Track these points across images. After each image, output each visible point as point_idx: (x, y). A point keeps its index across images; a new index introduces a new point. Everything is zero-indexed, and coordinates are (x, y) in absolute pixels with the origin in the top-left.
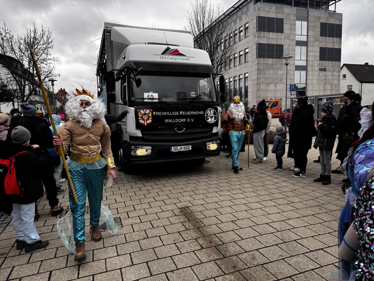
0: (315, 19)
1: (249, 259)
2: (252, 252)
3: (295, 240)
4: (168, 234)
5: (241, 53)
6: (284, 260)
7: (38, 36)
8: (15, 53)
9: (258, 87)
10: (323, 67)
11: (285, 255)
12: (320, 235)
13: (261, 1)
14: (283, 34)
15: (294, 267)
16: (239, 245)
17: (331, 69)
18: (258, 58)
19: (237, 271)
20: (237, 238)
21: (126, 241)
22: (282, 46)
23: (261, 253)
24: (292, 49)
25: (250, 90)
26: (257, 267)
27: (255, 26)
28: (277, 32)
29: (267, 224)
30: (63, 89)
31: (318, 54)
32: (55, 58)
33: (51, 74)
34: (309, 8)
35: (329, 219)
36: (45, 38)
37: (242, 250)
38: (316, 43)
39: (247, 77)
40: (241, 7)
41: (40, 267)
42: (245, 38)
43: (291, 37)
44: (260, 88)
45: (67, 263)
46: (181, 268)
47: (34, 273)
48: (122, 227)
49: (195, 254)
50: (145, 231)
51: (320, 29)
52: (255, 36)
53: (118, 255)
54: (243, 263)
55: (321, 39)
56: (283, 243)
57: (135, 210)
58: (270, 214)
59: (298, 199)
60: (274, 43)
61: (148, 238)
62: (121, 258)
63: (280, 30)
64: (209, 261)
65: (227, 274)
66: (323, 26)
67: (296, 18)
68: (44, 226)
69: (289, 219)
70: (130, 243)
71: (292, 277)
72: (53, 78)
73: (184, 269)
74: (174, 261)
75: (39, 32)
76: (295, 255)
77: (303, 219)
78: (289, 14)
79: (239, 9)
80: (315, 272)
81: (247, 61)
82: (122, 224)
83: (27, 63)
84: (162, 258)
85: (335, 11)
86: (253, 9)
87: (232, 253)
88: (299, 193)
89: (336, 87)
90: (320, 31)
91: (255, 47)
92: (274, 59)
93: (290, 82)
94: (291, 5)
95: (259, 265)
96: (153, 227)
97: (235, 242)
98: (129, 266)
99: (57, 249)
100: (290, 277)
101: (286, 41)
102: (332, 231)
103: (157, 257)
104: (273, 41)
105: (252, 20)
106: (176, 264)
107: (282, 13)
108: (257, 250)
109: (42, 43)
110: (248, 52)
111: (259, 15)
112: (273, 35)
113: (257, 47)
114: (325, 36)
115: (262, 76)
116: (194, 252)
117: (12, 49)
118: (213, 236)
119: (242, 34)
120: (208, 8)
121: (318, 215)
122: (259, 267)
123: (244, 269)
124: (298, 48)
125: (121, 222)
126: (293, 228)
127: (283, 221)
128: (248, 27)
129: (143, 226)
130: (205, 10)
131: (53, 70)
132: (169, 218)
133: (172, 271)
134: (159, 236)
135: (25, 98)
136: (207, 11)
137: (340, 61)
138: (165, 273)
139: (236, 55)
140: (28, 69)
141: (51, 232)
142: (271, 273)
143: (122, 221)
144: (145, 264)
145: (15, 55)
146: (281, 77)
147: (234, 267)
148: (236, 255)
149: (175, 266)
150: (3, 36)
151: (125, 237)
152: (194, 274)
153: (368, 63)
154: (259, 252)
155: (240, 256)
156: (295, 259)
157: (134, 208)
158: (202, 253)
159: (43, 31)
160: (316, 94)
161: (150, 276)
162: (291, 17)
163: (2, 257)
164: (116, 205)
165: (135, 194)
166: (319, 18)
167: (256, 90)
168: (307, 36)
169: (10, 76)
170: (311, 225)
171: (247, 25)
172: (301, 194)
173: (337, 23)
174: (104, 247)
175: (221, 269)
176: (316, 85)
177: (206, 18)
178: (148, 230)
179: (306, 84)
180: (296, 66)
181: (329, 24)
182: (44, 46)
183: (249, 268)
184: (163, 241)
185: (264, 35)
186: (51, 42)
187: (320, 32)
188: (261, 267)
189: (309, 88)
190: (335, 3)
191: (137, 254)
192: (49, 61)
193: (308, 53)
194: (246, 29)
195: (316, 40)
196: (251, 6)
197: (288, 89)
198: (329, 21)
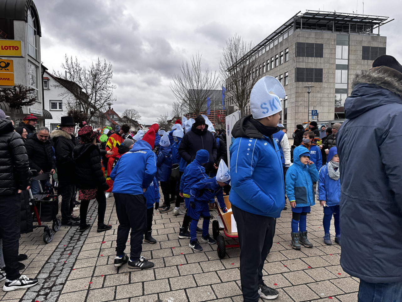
0: (357, 43)
5: (281, 77)
7: (101, 68)
9: (297, 109)
13: (300, 28)
14: (322, 58)
18: (297, 82)
22: (321, 70)
24: (332, 73)
25: (288, 112)
27: (294, 52)
28: (317, 56)
30: (111, 109)
32: (113, 86)
33: (109, 99)
34: (350, 32)
36: (107, 70)
38: (358, 67)
39: (287, 100)
40: (282, 32)
42: (285, 62)
43: (331, 61)
44: (298, 110)
51: (362, 53)
52: (295, 61)
55: (363, 62)
60: (314, 67)
63: (320, 55)
66: (365, 49)
67: (336, 43)
72: (111, 102)
75: (102, 65)
78: (328, 39)
79: (280, 34)
81: (286, 84)
83: (90, 90)
85: (378, 35)
86: (293, 35)
91: (294, 71)
92: (313, 83)
93: (330, 105)
94: (332, 30)
101: (325, 65)
104: (313, 66)
105: (292, 45)
107: (322, 38)
109: (104, 73)
110: (287, 76)
111: (298, 42)
114: (368, 59)
115: (300, 99)
119: (282, 58)
124: (338, 72)
128: (288, 53)
131: (111, 96)
146: (321, 100)
150: (74, 69)
159: (105, 64)
162: (332, 41)
166: (361, 42)
167: (294, 112)
168: (349, 60)
171: (287, 51)
173: (381, 46)
180: (336, 89)
181: (372, 47)
182: (105, 76)
185: (303, 60)
186: (111, 73)
187: (362, 56)
190: (379, 27)
192: (110, 89)
193: (349, 77)
194: (286, 54)
195: (357, 63)
196: (291, 32)
197: (310, 114)
198: (371, 45)
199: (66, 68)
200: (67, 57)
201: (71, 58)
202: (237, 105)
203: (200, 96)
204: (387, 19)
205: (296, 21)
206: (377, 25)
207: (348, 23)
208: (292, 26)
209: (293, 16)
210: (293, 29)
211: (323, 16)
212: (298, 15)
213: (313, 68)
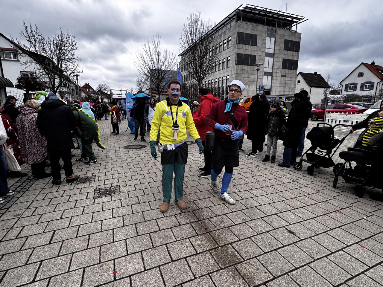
0: (281, 36)
1: (218, 222)
2: (221, 217)
3: (256, 207)
4: (156, 200)
5: (224, 60)
6: (246, 223)
7: (64, 39)
8: (46, 52)
10: (284, 74)
11: (247, 219)
12: (275, 202)
13: (241, 20)
14: (256, 47)
15: (253, 229)
16: (211, 210)
17: (290, 76)
18: (237, 65)
19: (208, 233)
20: (210, 204)
21: (122, 205)
22: (255, 56)
23: (228, 217)
24: (262, 59)
26: (224, 229)
27: (236, 40)
28: (252, 45)
29: (235, 193)
30: (87, 84)
31: (281, 64)
32: (78, 58)
33: (75, 71)
34: (277, 27)
35: (283, 190)
36: (70, 41)
37: (213, 214)
38: (281, 56)
39: (228, 79)
40: (225, 24)
41: (46, 227)
42: (227, 49)
43: (262, 50)
45: (70, 223)
46: (163, 230)
47: (40, 232)
48: (120, 194)
49: (176, 217)
50: (138, 198)
51: (284, 44)
52: (235, 47)
53: (113, 218)
54: (213, 225)
55: (284, 52)
56: (246, 209)
57: (132, 180)
58: (238, 185)
59: (260, 173)
61: (139, 203)
62: (115, 220)
63: (255, 44)
64: (186, 224)
65: (200, 235)
66: (286, 42)
67: (266, 35)
68: (57, 191)
69: (252, 189)
70: (124, 207)
71: (251, 238)
72: (77, 73)
73: (165, 230)
74: (158, 223)
75: (65, 36)
76: (255, 219)
77: (263, 189)
78: (261, 31)
80: (269, 233)
81: (228, 66)
82: (120, 191)
83: (56, 61)
84: (148, 221)
85: (296, 31)
86: (235, 26)
87: (205, 217)
88: (261, 168)
89: (292, 89)
90: (284, 46)
91: (235, 56)
92: (248, 66)
94: (264, 25)
95: (226, 227)
96: (145, 194)
97: (208, 207)
98: (120, 227)
99: (64, 211)
100: (250, 238)
101: (258, 53)
102: (284, 199)
103: (145, 219)
104: (249, 52)
105: (234, 34)
106: (159, 226)
107: (257, 30)
108: (225, 214)
109: (68, 45)
110: (229, 60)
111: (239, 31)
112: (249, 47)
113: (236, 56)
114: (288, 50)
116: (175, 216)
117: (44, 49)
118: (191, 202)
119: (225, 45)
120: (200, 22)
121: (275, 186)
122: (225, 229)
123: (214, 231)
124: (267, 59)
125: (120, 190)
126: (254, 196)
127: (247, 190)
128: (230, 40)
129: (136, 193)
130: (197, 24)
131: (77, 68)
132: (158, 187)
133: (155, 232)
134: (149, 202)
135: (56, 89)
136: (199, 24)
137: (297, 70)
138: (149, 234)
139: (220, 62)
140: (57, 65)
141: (62, 196)
142: (234, 234)
143: (121, 188)
144: (134, 225)
145: (46, 54)
146: (253, 81)
147: (206, 229)
148: (208, 219)
149: (158, 228)
150: (35, 38)
151: (121, 202)
152: (173, 235)
153: (317, 73)
154: (226, 216)
155: (211, 220)
156: (254, 223)
157: (132, 179)
158: (182, 216)
159: (68, 35)
160: (278, 94)
161: (136, 236)
162: (263, 33)
163: (16, 217)
164: (117, 175)
165: (134, 167)
166: (284, 35)
168: (274, 49)
169: (42, 71)
170: (269, 194)
171: (229, 39)
172: (263, 169)
173: (297, 40)
174: (103, 210)
175: (195, 231)
176: (278, 88)
177: (198, 30)
178: (140, 197)
179: (271, 86)
180: (264, 72)
181: (291, 41)
182: (69, 48)
183: (218, 229)
184: (151, 206)
185: (242, 47)
186: (75, 45)
188: (227, 229)
189: (273, 89)
190: (297, 25)
191: (128, 217)
192: (74, 60)
193: (274, 63)
194: (228, 41)
195: (280, 53)
196: (233, 23)
197: (258, 89)
198: (291, 39)
199: (26, 36)
200: (26, 25)
201: (31, 26)
202: (195, 79)
203: (160, 72)
204: (303, 19)
205: (238, 14)
206: (296, 24)
207: (275, 20)
208: (235, 18)
209: (235, 10)
210: (234, 21)
211: (258, 11)
212: (239, 9)
213: (249, 54)
